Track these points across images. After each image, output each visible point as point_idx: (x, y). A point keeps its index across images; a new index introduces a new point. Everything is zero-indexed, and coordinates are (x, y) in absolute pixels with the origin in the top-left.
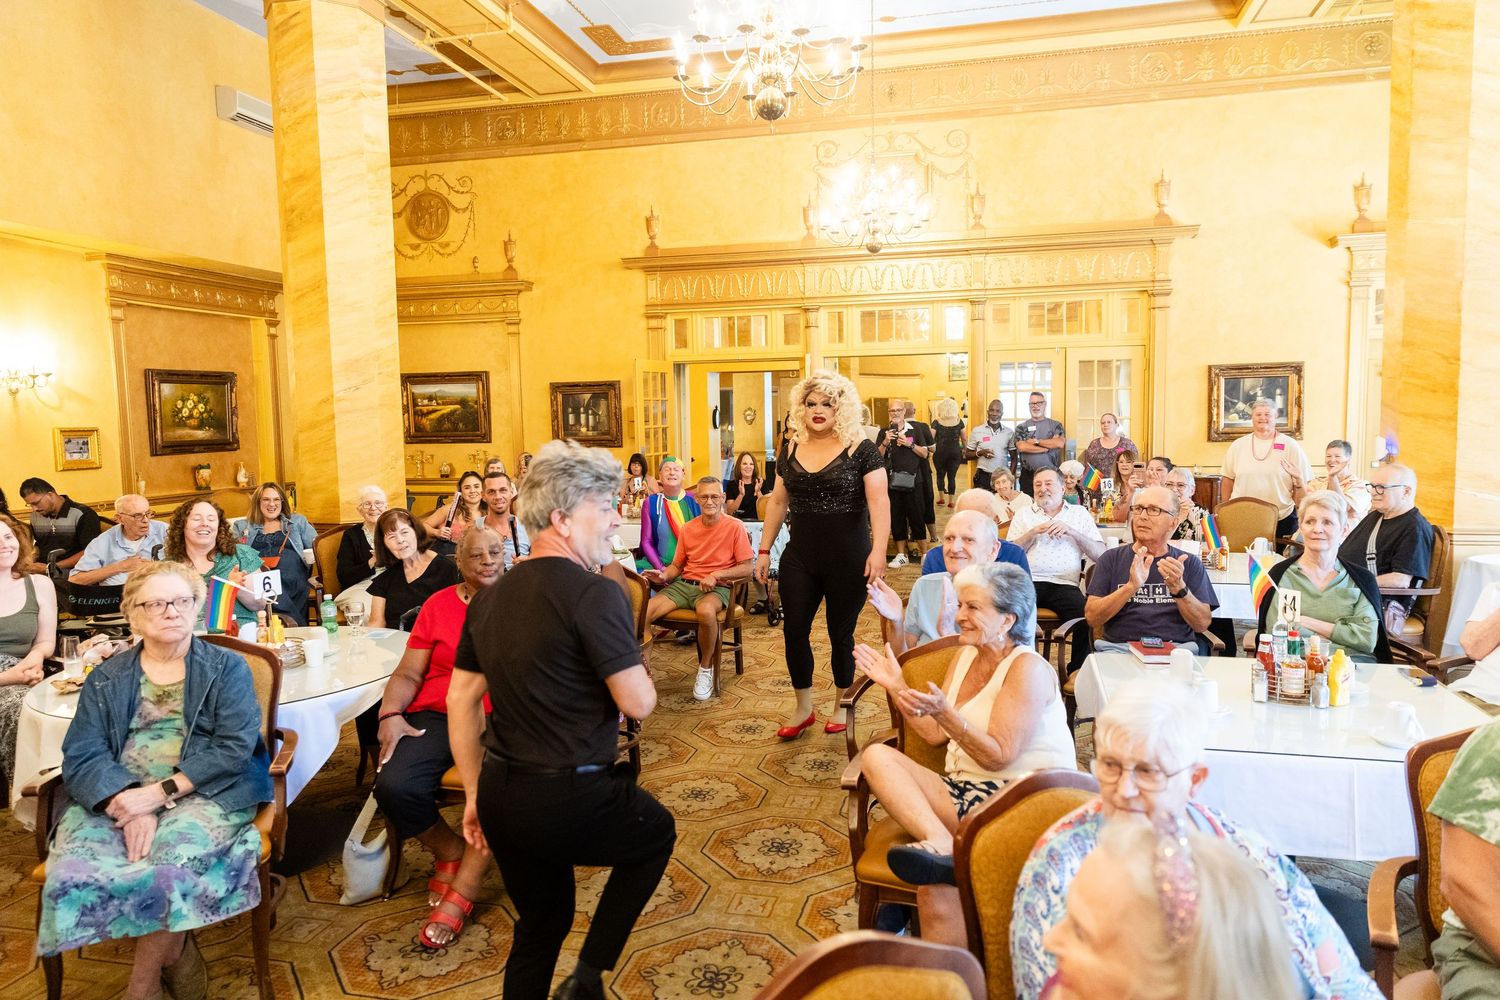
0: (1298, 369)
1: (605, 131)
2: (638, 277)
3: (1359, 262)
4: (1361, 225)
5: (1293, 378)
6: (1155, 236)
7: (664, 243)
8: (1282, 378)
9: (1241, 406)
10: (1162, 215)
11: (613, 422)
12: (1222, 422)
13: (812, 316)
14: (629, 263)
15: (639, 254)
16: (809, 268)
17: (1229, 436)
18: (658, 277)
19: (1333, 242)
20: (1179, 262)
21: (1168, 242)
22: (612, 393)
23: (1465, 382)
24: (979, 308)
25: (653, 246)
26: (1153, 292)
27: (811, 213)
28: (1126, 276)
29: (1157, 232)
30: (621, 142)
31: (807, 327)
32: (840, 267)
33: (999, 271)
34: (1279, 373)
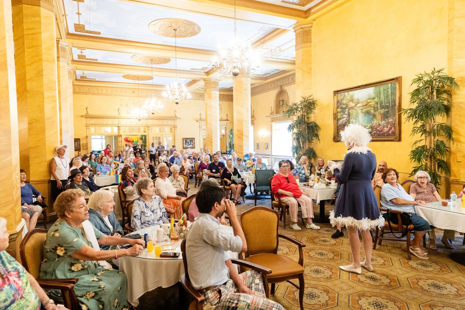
0: (194, 139)
1: (77, 91)
2: (84, 119)
3: (201, 124)
4: (201, 119)
5: (193, 140)
6: (175, 119)
7: (91, 113)
8: (192, 140)
9: (187, 144)
10: (175, 116)
11: (79, 146)
12: (185, 146)
13: (120, 128)
14: (82, 116)
15: (84, 115)
16: (119, 119)
17: (186, 148)
18: (89, 119)
19: (197, 121)
20: (178, 123)
21: (177, 120)
22: (78, 140)
23: (213, 142)
24: (149, 128)
25: (87, 113)
26: (175, 127)
27: (120, 110)
28: (171, 124)
29: (175, 118)
30: (80, 93)
31: (119, 130)
32: (125, 120)
33: (151, 122)
34: (192, 139)
